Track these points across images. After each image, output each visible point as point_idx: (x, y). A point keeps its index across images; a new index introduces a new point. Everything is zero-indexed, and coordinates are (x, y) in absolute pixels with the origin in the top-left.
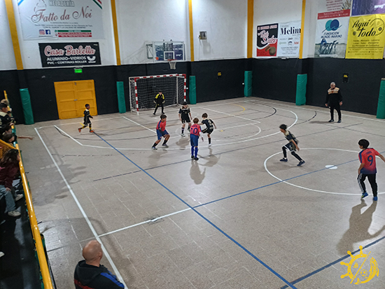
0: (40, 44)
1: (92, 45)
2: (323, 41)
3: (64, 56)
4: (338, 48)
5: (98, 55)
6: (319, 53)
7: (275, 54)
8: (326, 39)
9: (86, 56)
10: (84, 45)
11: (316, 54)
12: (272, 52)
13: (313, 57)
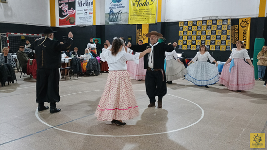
2: (111, 11)
4: (123, 16)
6: (108, 21)
7: (74, 23)
8: (113, 9)
11: (106, 22)
12: (72, 21)
13: (104, 24)
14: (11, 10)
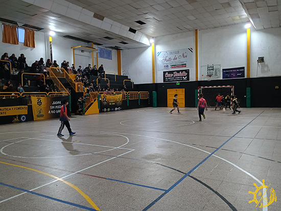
0: (164, 72)
1: (186, 71)
3: (173, 77)
5: (188, 76)
9: (182, 76)
10: (182, 71)
14: (268, 66)
